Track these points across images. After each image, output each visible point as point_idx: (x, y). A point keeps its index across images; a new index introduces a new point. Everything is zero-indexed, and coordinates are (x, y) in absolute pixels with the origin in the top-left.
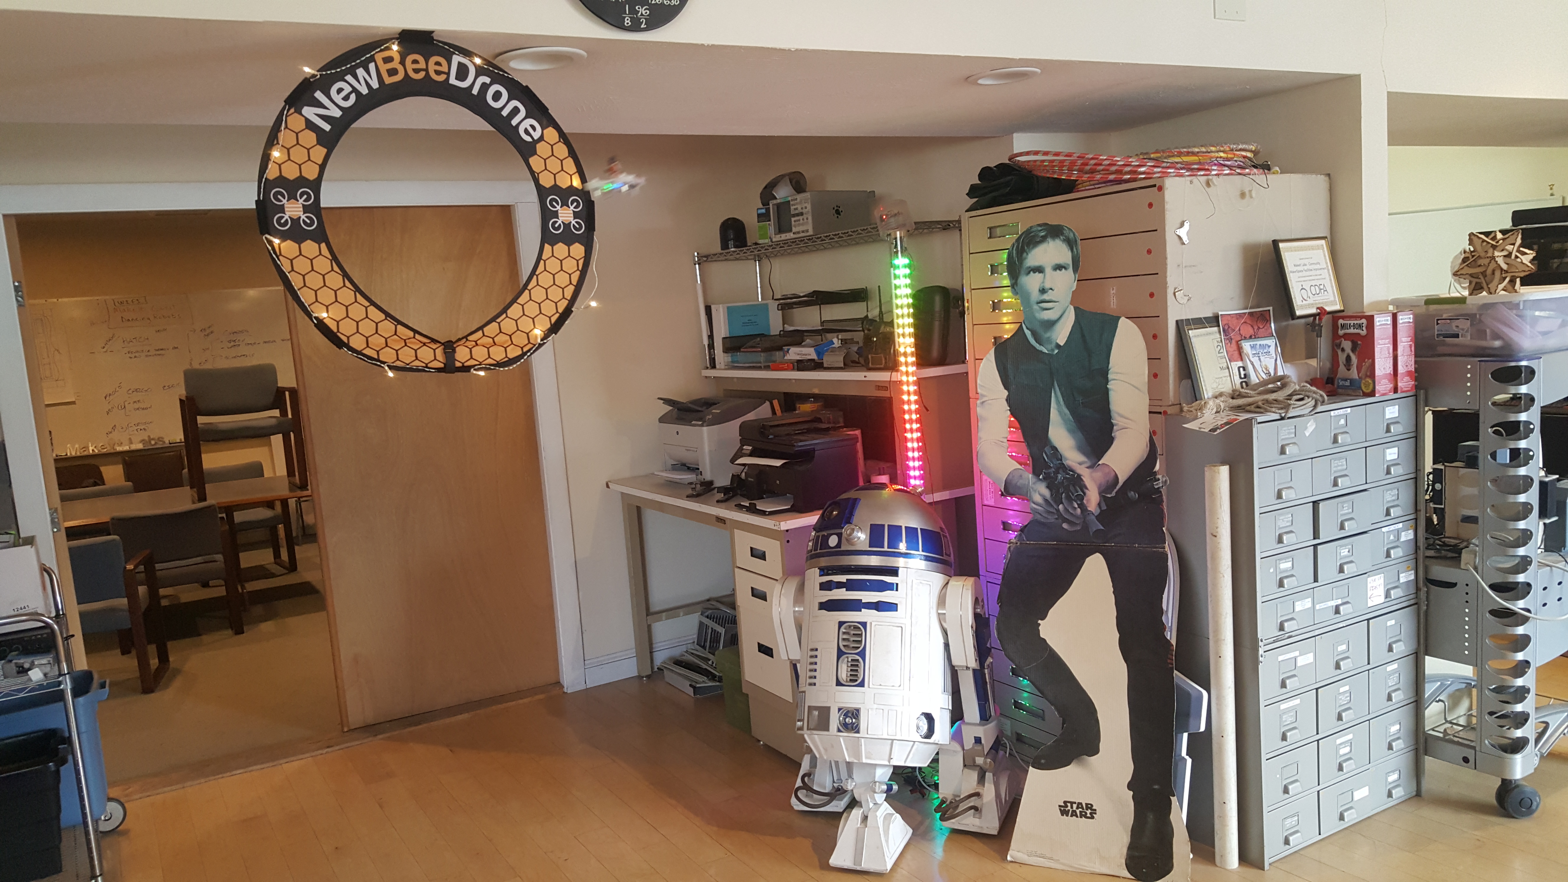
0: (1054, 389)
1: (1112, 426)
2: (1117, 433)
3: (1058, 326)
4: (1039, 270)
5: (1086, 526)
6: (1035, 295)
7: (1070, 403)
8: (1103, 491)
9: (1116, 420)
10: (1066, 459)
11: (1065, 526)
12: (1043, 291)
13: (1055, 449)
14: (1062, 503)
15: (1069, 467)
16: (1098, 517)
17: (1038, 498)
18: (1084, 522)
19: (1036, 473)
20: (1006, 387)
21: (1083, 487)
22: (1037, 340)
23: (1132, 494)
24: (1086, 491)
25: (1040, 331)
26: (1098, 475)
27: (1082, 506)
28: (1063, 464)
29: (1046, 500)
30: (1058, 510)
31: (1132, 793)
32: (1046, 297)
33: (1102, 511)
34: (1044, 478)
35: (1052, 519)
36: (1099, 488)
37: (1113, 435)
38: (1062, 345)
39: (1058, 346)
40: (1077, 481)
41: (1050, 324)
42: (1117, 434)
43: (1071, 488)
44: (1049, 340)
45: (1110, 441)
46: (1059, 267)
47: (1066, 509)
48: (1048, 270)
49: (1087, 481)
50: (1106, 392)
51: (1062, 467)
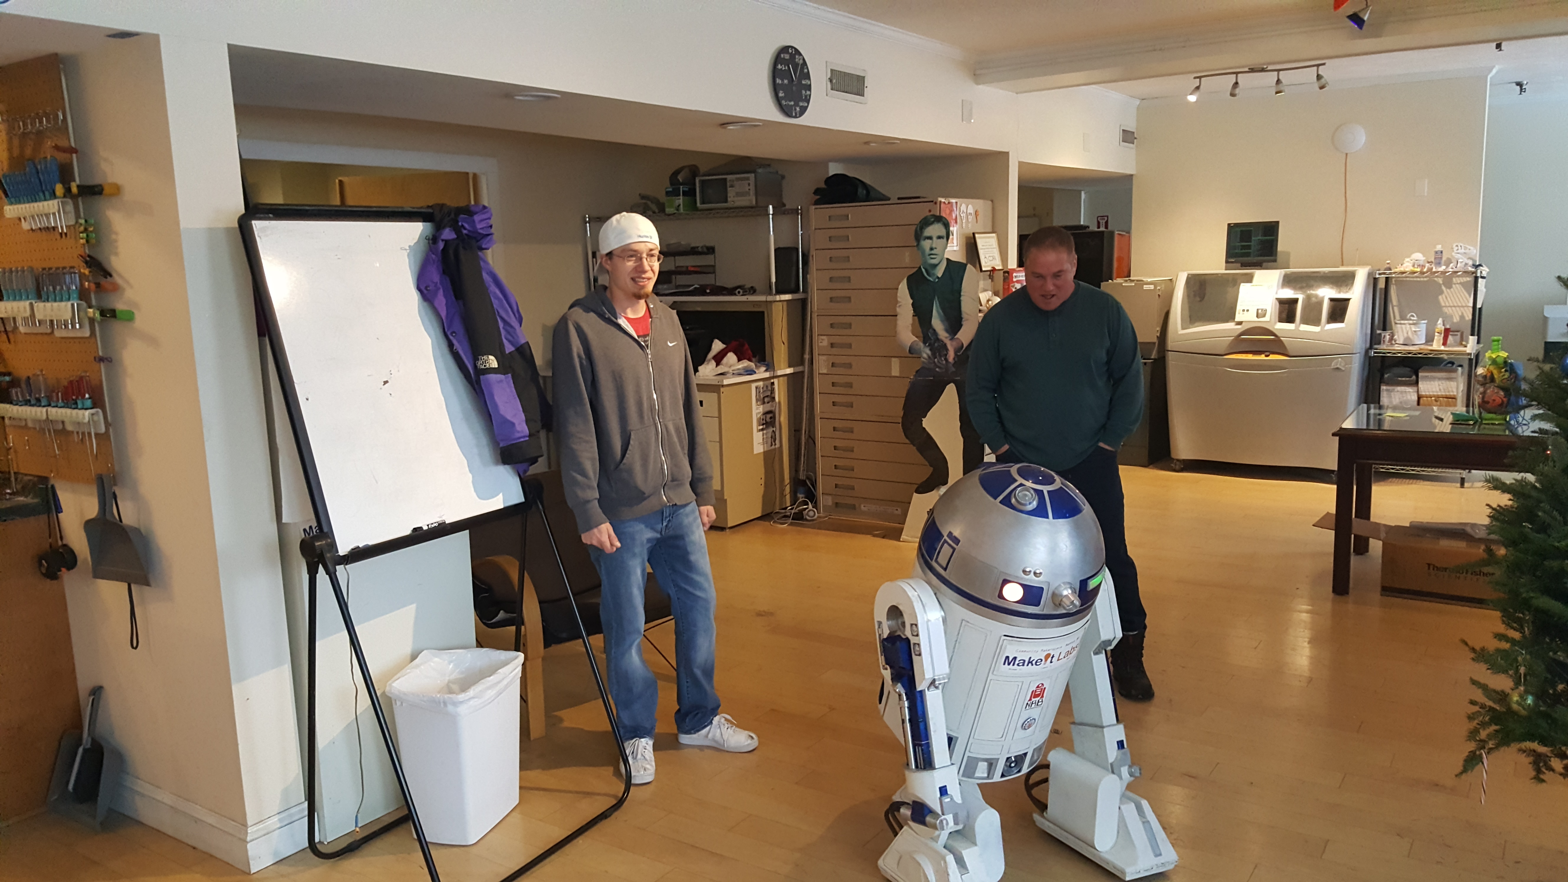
0: (935, 300)
1: (961, 318)
2: (964, 321)
4: (930, 238)
5: (947, 369)
6: (927, 251)
7: (943, 308)
8: (956, 352)
9: (964, 315)
10: (939, 336)
12: (932, 249)
13: (934, 330)
14: (937, 358)
15: (941, 339)
16: (954, 365)
17: (925, 355)
18: (946, 367)
19: (925, 343)
20: (912, 298)
21: (947, 350)
22: (928, 274)
24: (949, 352)
25: (929, 268)
26: (954, 343)
27: (946, 360)
29: (929, 357)
30: (934, 362)
32: (933, 252)
33: (955, 362)
34: (929, 345)
35: (932, 366)
36: (954, 350)
37: (962, 323)
38: (940, 277)
39: (938, 278)
40: (944, 346)
41: (935, 266)
42: (964, 323)
43: (941, 350)
44: (934, 274)
45: (961, 326)
46: (939, 237)
47: (938, 361)
48: (935, 239)
49: (949, 347)
50: (960, 298)
51: (938, 339)
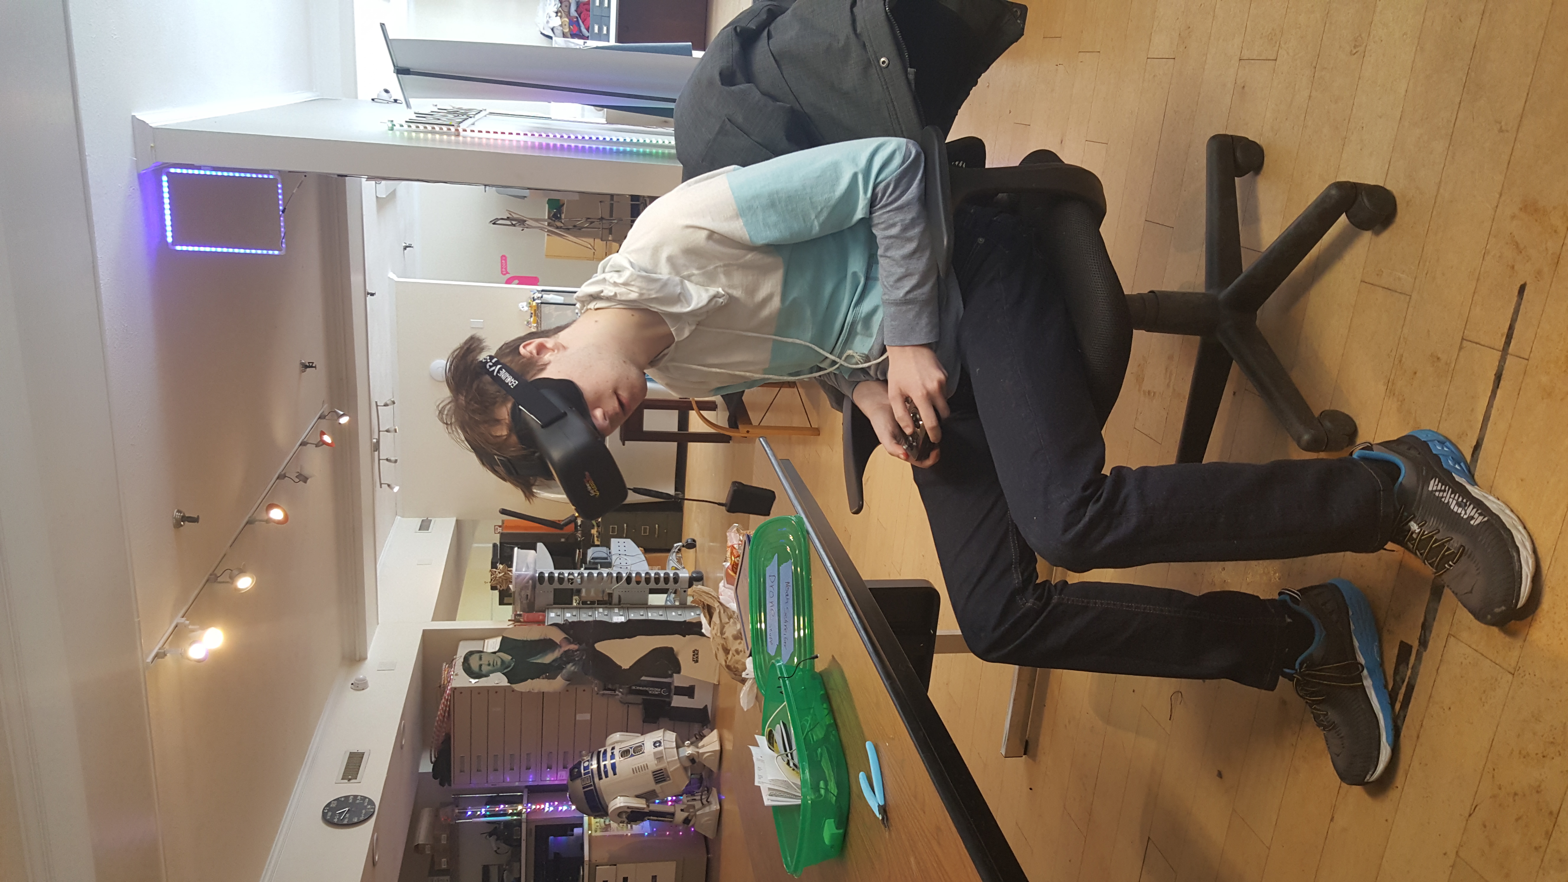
0: (530, 661)
3: (503, 658)
5: (584, 650)
6: (490, 668)
7: (535, 655)
10: (557, 657)
11: (584, 658)
12: (489, 664)
14: (575, 659)
17: (573, 668)
19: (563, 669)
20: (528, 680)
22: (509, 668)
24: (571, 649)
25: (504, 665)
30: (578, 660)
32: (492, 662)
33: (578, 644)
34: (565, 665)
35: (581, 663)
36: (569, 645)
37: (548, 639)
39: (513, 659)
40: (566, 653)
41: (503, 662)
42: (548, 637)
43: (569, 655)
44: (510, 661)
51: (561, 657)
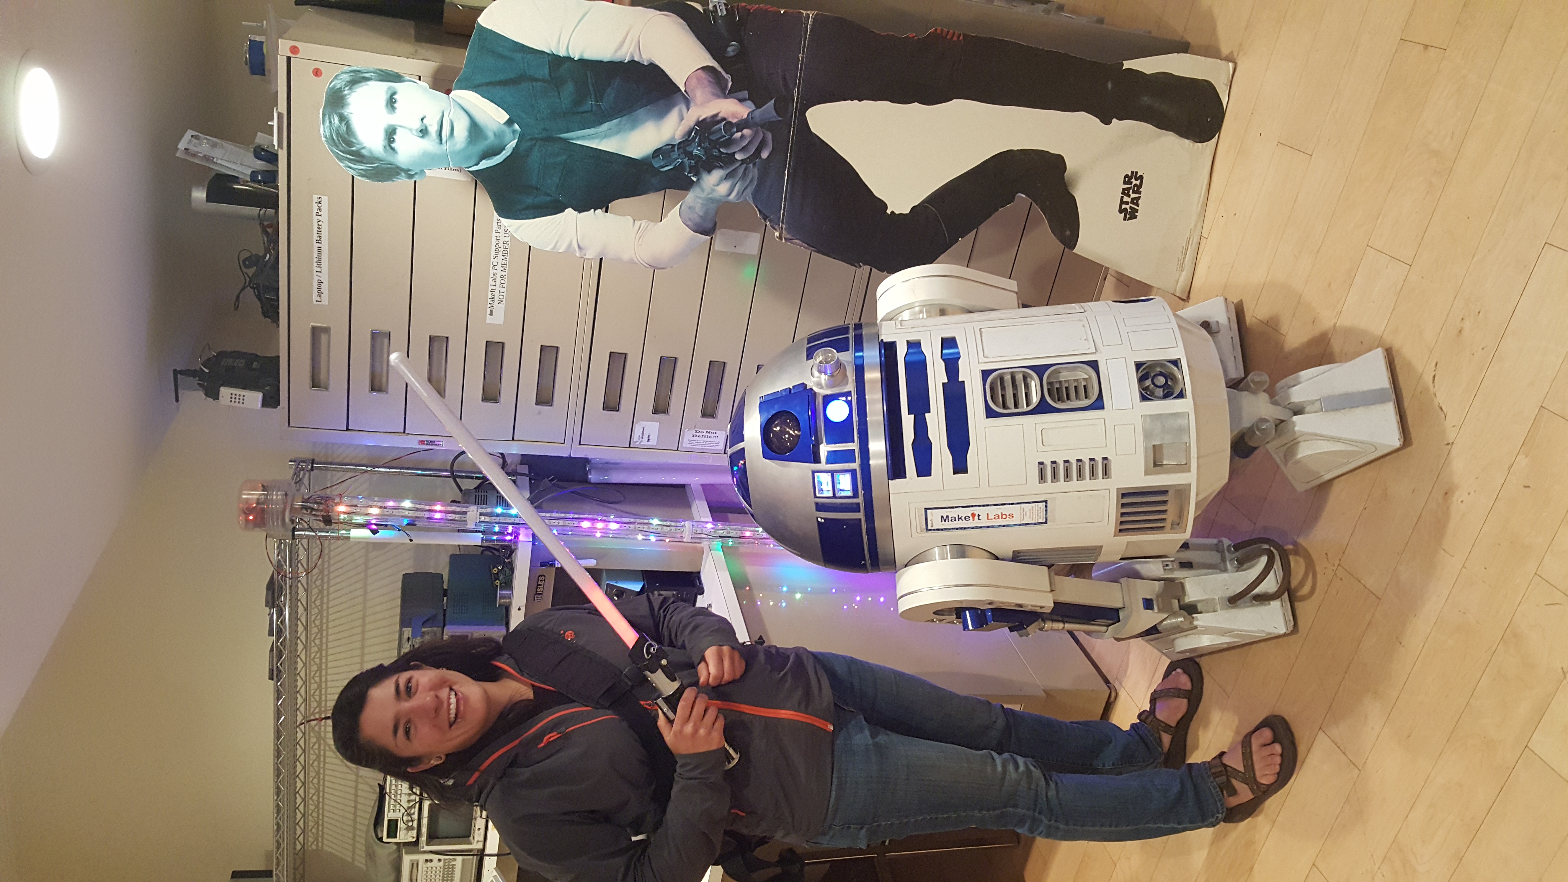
0: (572, 139)
2: (644, 57)
5: (768, 125)
10: (673, 138)
14: (735, 153)
15: (683, 137)
16: (758, 105)
18: (762, 127)
19: (688, 186)
20: (561, 210)
23: (732, 49)
24: (721, 115)
26: (699, 95)
28: (680, 143)
31: (1114, 120)
33: (751, 98)
36: (718, 97)
37: (645, 64)
38: (508, 117)
40: (705, 127)
43: (714, 137)
45: (654, 69)
48: (393, 119)
49: (706, 112)
50: (583, 62)
